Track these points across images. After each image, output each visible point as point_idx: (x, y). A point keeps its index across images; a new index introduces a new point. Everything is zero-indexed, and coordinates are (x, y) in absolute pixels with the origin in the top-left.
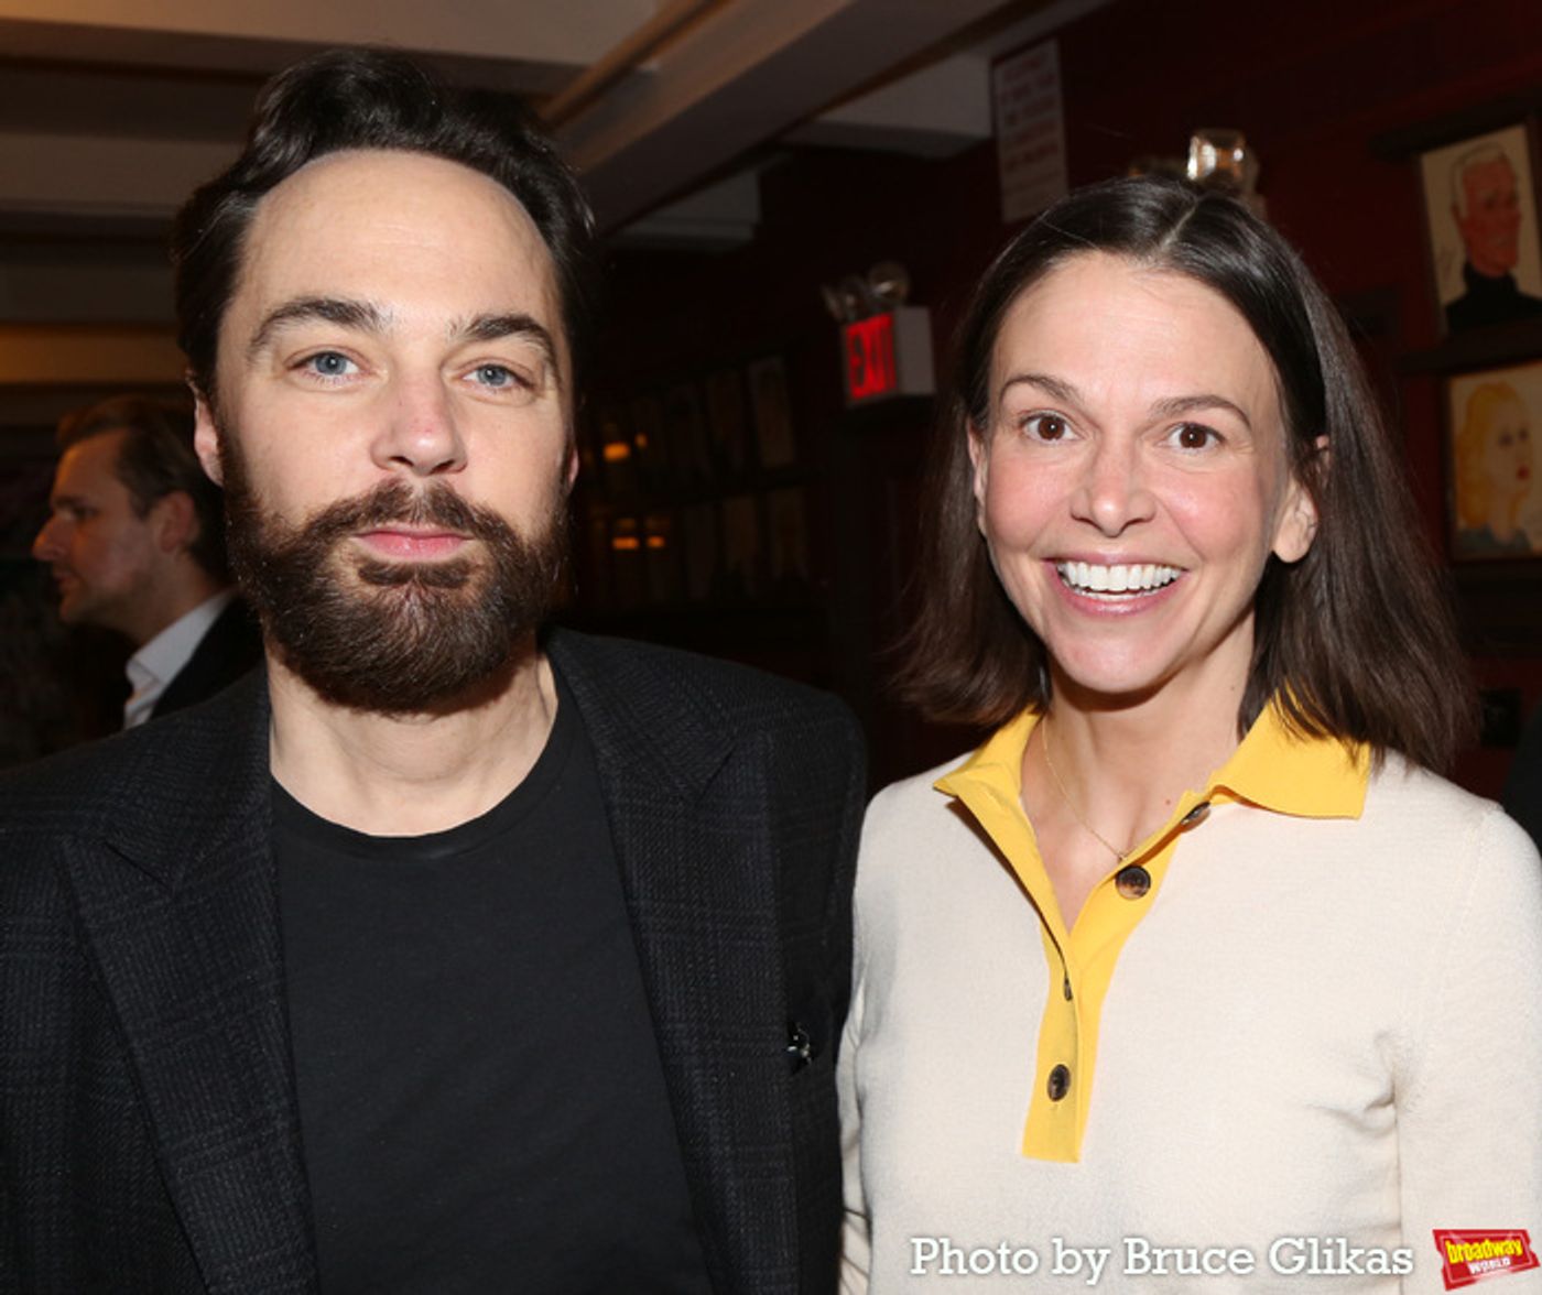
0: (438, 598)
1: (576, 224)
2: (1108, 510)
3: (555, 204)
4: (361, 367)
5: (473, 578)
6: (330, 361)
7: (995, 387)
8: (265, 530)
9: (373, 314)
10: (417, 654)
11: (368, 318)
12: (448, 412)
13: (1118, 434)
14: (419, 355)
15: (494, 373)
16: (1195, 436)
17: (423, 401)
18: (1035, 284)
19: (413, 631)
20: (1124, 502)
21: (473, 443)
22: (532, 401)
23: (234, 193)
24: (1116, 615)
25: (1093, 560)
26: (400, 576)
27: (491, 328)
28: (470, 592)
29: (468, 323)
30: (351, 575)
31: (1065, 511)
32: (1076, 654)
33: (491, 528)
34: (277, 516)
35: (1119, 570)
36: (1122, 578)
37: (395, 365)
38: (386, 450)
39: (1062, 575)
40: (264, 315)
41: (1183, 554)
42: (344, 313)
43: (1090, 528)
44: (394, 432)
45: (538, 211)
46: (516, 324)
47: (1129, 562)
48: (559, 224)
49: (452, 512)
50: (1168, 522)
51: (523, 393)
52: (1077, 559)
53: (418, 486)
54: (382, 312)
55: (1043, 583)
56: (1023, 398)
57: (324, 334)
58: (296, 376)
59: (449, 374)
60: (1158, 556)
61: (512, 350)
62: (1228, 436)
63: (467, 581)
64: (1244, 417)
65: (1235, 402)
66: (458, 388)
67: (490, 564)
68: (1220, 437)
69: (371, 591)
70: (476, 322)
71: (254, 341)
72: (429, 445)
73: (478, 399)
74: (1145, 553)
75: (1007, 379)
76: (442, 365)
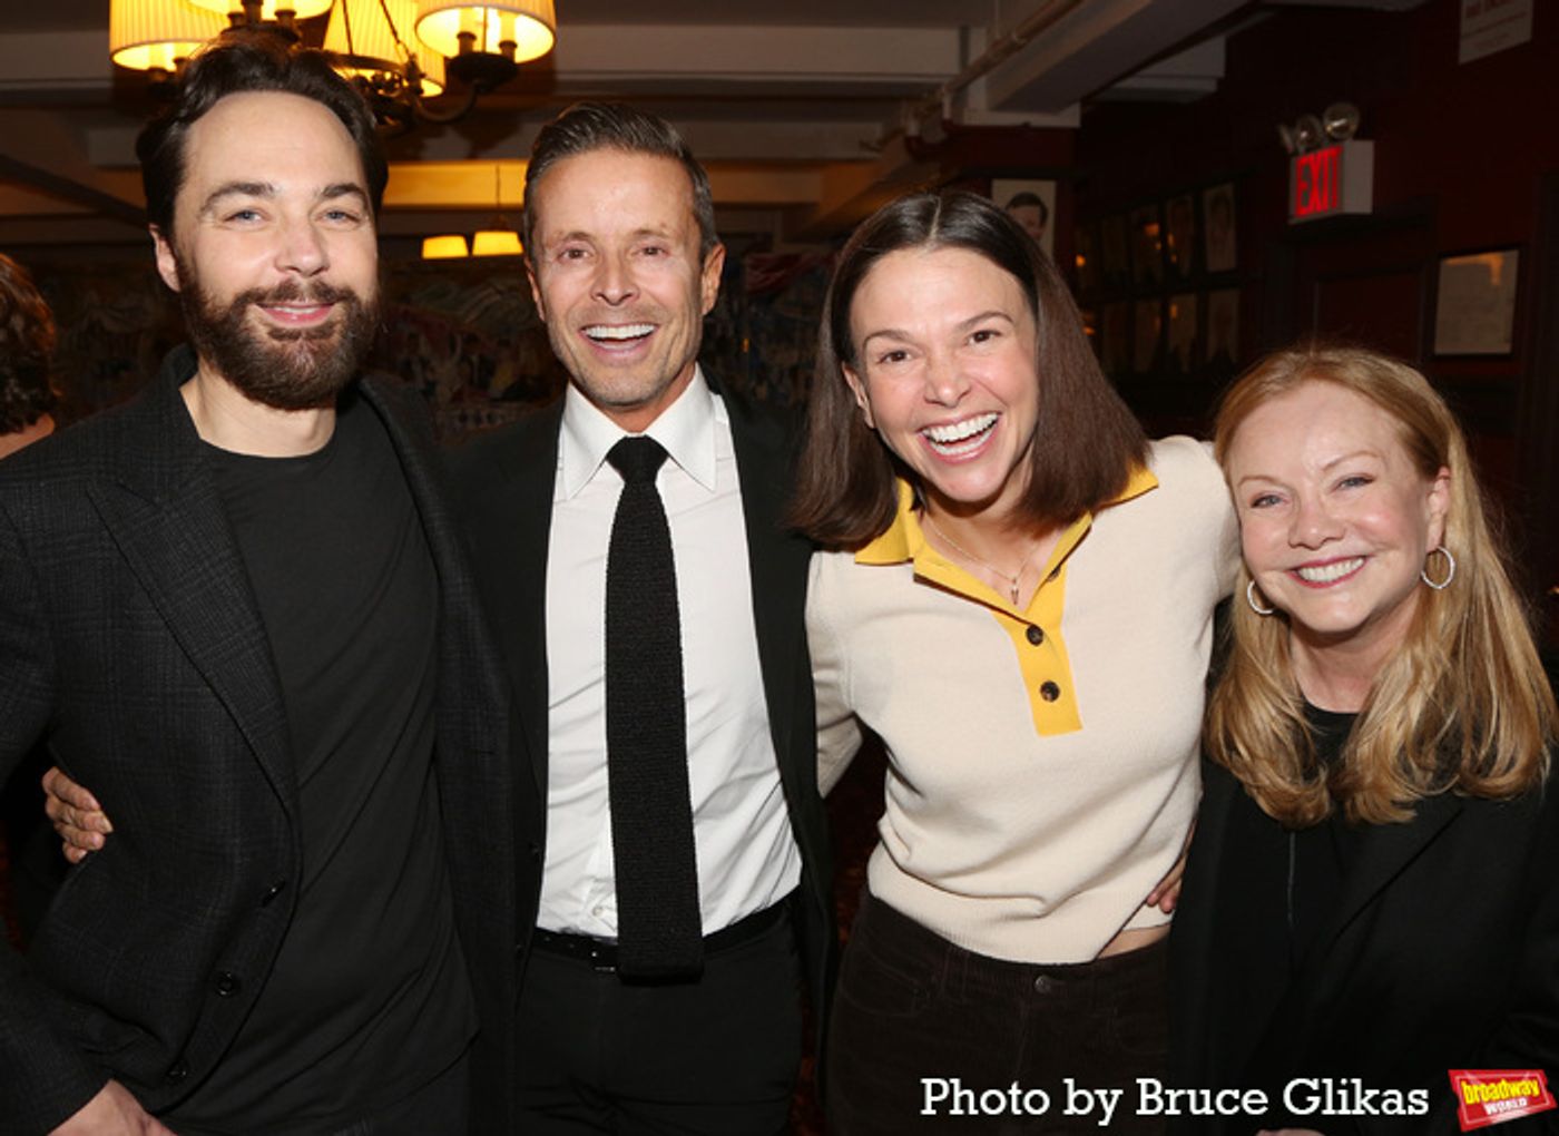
0: (320, 347)
1: (366, 123)
2: (947, 393)
3: (354, 114)
4: (263, 218)
5: (338, 327)
6: (245, 215)
7: (858, 344)
8: (209, 306)
9: (271, 188)
10: (307, 381)
11: (269, 192)
12: (317, 240)
13: (939, 352)
14: (297, 210)
15: (336, 215)
16: (982, 336)
17: (304, 236)
18: (864, 281)
19: (307, 367)
20: (954, 386)
21: (332, 253)
22: (357, 227)
23: (176, 124)
24: (972, 460)
25: (945, 424)
26: (294, 336)
27: (333, 192)
28: (336, 338)
29: (322, 190)
30: (262, 332)
31: (921, 400)
32: (953, 487)
33: (347, 296)
34: (214, 297)
35: (962, 425)
36: (965, 430)
37: (285, 217)
38: (284, 263)
39: (930, 438)
40: (207, 196)
41: (994, 404)
42: (254, 189)
43: (940, 407)
44: (289, 254)
45: (346, 119)
46: (347, 188)
47: (967, 418)
48: (357, 125)
49: (326, 295)
50: (979, 387)
51: (353, 224)
52: (936, 425)
53: (303, 282)
54: (276, 188)
55: (919, 447)
56: (879, 346)
57: (243, 201)
58: (229, 224)
59: (313, 217)
60: (981, 409)
61: (347, 202)
62: (1001, 331)
63: (334, 331)
64: (1008, 318)
65: (1001, 311)
66: (318, 224)
67: (345, 318)
68: (998, 334)
69: (276, 344)
70: (327, 189)
71: (203, 209)
72: (309, 260)
73: (329, 229)
74: (973, 411)
75: (864, 338)
76: (310, 213)
